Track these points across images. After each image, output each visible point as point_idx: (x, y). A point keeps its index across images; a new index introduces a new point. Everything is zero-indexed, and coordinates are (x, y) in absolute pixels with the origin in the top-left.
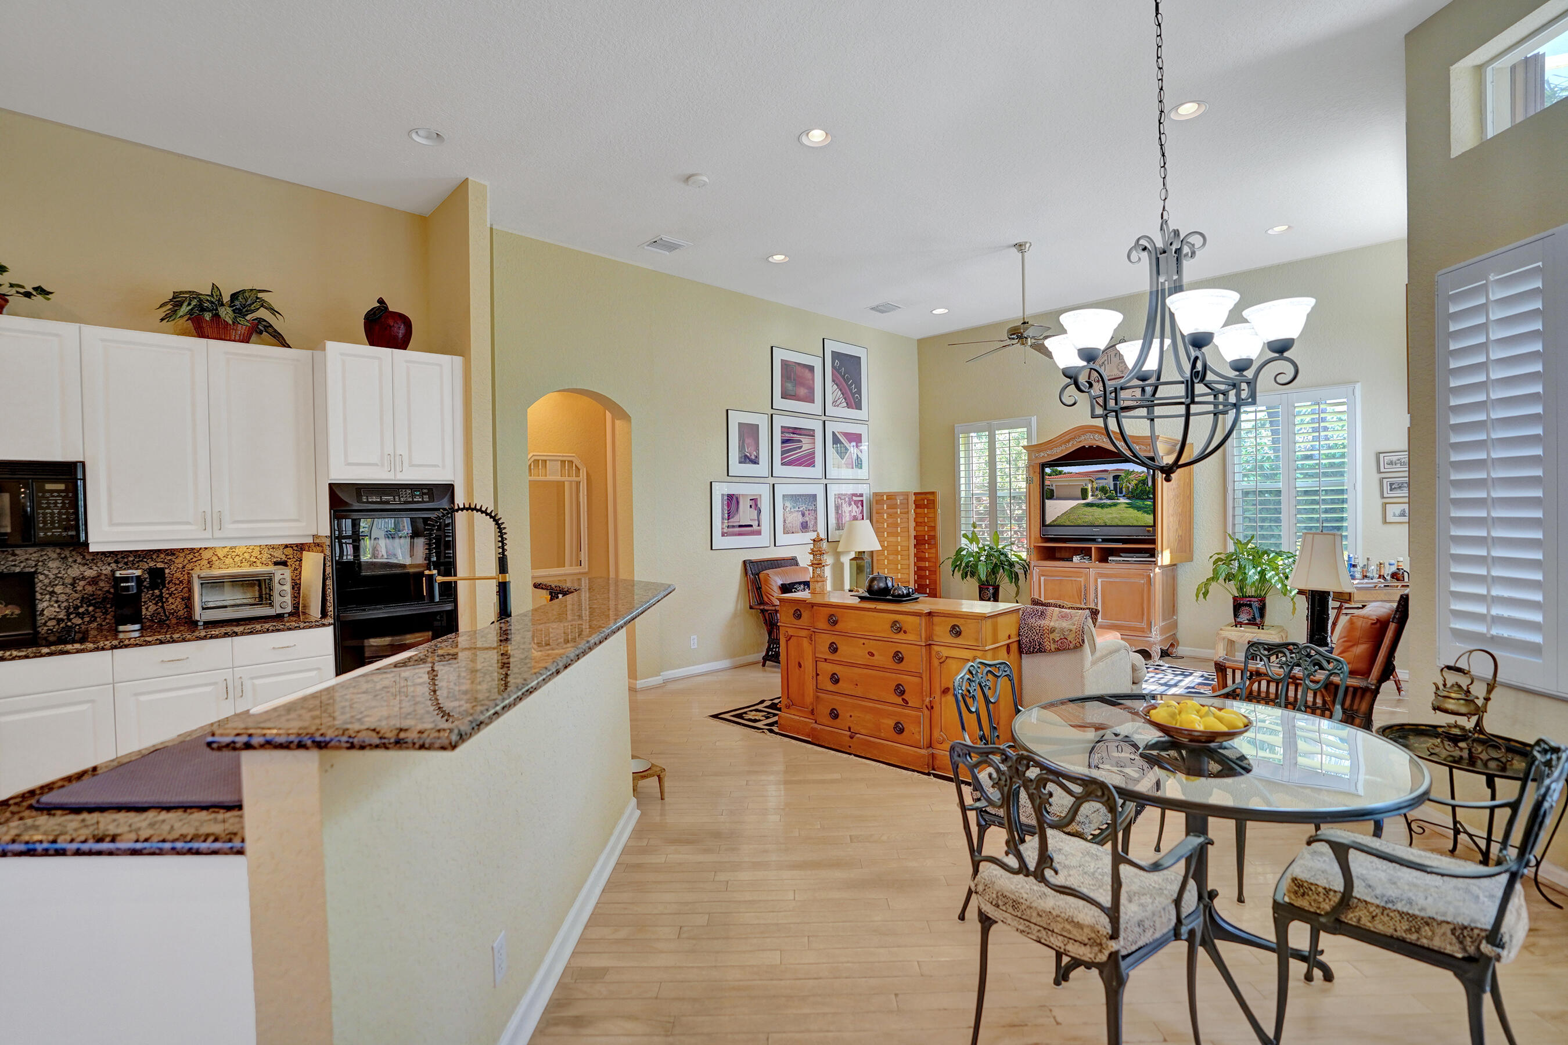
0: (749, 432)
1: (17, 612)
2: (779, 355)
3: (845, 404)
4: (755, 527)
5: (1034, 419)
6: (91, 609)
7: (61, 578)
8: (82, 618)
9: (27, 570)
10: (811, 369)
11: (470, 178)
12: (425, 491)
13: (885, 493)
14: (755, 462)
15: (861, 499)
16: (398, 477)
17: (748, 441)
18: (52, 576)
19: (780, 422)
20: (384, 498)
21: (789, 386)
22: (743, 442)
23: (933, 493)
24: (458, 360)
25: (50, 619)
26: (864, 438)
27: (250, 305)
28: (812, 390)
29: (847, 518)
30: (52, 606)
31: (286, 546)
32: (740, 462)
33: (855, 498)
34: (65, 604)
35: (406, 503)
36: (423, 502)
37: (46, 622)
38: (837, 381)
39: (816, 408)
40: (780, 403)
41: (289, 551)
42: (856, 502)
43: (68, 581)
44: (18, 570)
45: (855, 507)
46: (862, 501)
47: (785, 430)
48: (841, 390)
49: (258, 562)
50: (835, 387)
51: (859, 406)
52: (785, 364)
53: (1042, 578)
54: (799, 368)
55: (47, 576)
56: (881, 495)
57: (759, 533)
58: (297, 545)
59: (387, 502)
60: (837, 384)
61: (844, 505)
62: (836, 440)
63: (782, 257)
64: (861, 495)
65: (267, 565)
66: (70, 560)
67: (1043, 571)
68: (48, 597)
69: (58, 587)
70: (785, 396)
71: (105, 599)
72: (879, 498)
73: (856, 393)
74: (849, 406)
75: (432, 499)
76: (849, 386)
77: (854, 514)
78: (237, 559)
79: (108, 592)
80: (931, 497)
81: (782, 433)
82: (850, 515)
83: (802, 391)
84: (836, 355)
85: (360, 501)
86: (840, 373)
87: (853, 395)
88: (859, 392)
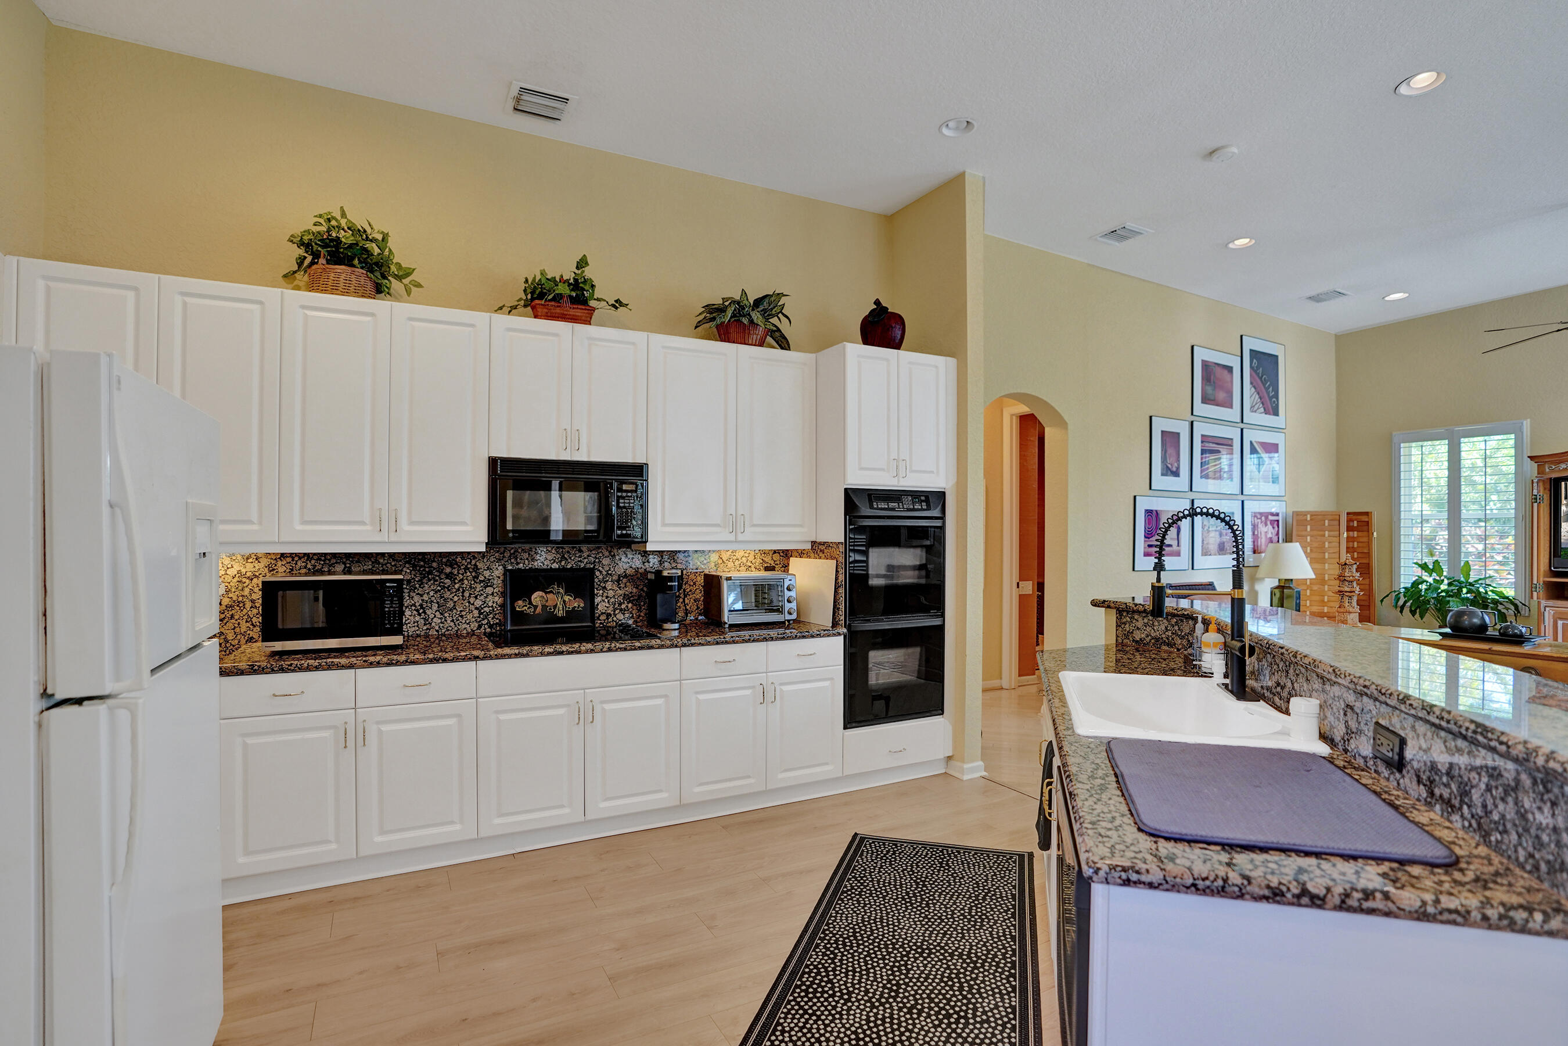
0: (1171, 439)
1: (582, 605)
2: (1200, 355)
3: (1262, 410)
4: (1175, 547)
5: (1527, 424)
6: (630, 605)
7: (611, 575)
8: (624, 614)
9: (588, 566)
10: (1230, 369)
11: (968, 171)
12: (923, 498)
13: (1308, 512)
14: (1176, 474)
15: (1275, 518)
16: (901, 484)
17: (1171, 451)
18: (604, 573)
19: (1200, 429)
20: (891, 505)
21: (1209, 389)
22: (1166, 452)
23: (1367, 514)
24: (952, 362)
25: (602, 613)
26: (1281, 448)
27: (772, 309)
28: (1230, 393)
29: (1262, 541)
30: (604, 601)
31: (775, 552)
32: (1163, 475)
33: (1271, 518)
34: (613, 600)
35: (909, 510)
36: (922, 510)
37: (599, 616)
38: (1255, 384)
39: (1233, 414)
40: (1201, 409)
41: (776, 557)
42: (1272, 522)
43: (615, 578)
44: (582, 565)
45: (1270, 527)
46: (1278, 521)
47: (1205, 439)
48: (1258, 393)
49: (753, 566)
50: (1253, 389)
51: (1276, 413)
52: (1205, 365)
53: (1560, 623)
54: (1218, 370)
55: (601, 572)
56: (1305, 514)
57: (1178, 554)
58: (783, 551)
59: (893, 509)
60: (1254, 387)
61: (1260, 526)
62: (1253, 451)
63: (1247, 240)
64: (1277, 515)
65: (759, 570)
66: (617, 557)
67: (1561, 613)
68: (601, 592)
69: (609, 583)
70: (1205, 400)
71: (640, 596)
72: (1301, 517)
73: (1273, 397)
74: (1266, 412)
75: (929, 509)
76: (1267, 389)
77: (1270, 535)
78: (737, 563)
79: (642, 590)
80: (1364, 518)
81: (1202, 442)
82: (1266, 536)
83: (1221, 396)
84: (1254, 353)
85: (872, 507)
86: (1258, 374)
87: (1270, 398)
88: (1276, 396)
